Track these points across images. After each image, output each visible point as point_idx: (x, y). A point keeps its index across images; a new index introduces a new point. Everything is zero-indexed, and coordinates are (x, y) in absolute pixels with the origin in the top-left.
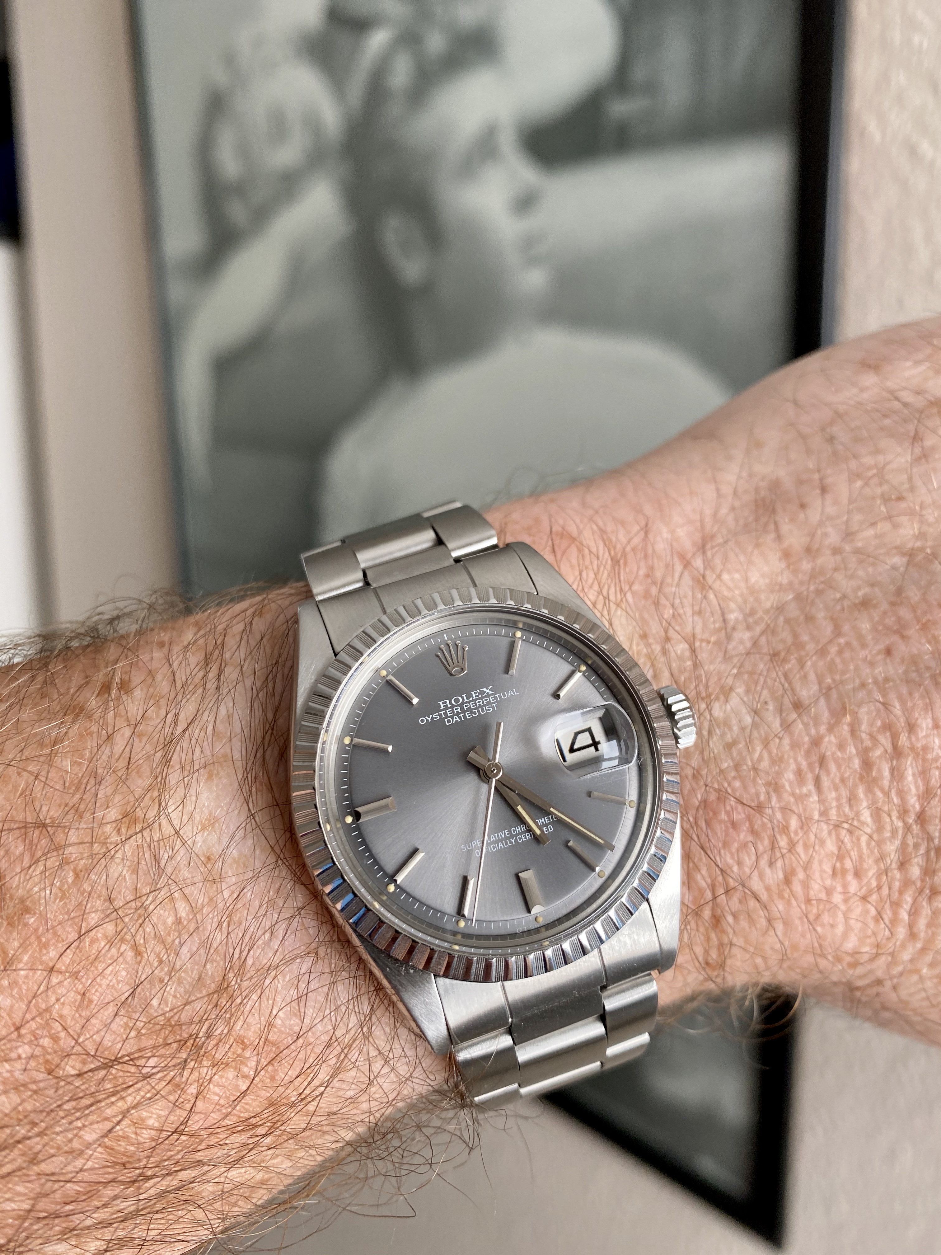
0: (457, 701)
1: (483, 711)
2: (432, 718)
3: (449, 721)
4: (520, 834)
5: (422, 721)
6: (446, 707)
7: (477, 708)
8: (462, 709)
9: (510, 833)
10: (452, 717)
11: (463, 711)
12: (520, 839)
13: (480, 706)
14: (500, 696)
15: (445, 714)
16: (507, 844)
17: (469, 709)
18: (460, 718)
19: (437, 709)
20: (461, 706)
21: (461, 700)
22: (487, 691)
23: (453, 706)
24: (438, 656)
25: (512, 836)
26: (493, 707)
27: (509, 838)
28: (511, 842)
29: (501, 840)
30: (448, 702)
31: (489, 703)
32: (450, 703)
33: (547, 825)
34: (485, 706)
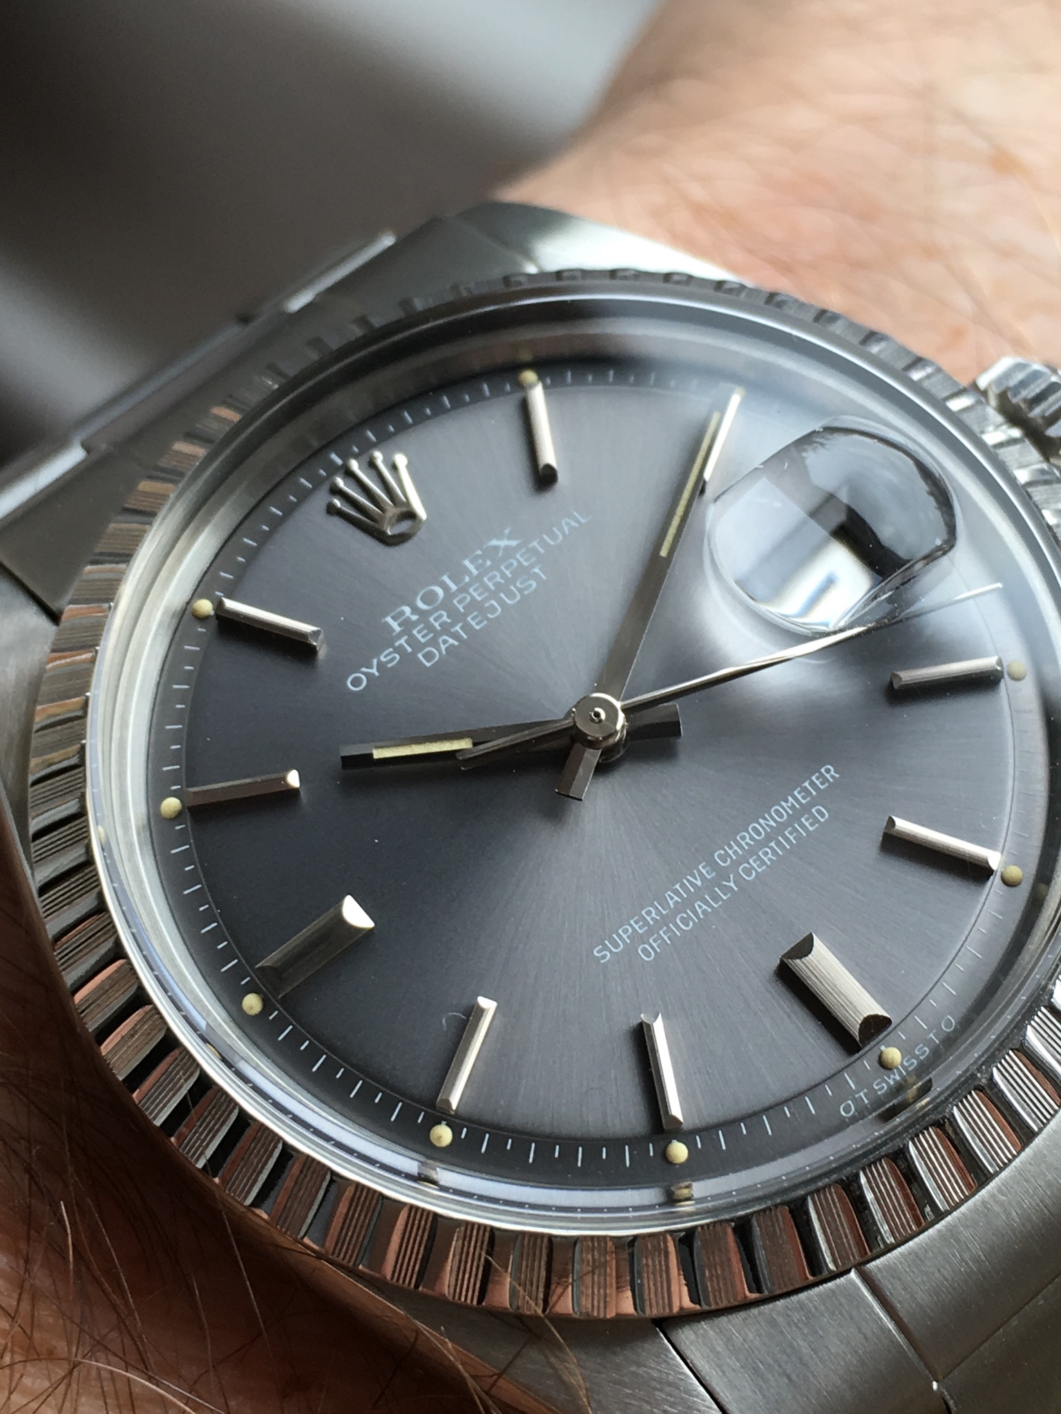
0: (429, 598)
1: (511, 595)
2: (381, 666)
3: (429, 656)
4: (744, 859)
5: (357, 682)
6: (407, 625)
7: (494, 595)
8: (453, 613)
9: (712, 865)
10: (434, 642)
11: (456, 616)
12: (748, 872)
13: (500, 587)
14: (543, 543)
15: (412, 641)
16: (716, 898)
17: (473, 606)
18: (456, 636)
19: (387, 639)
20: (446, 605)
21: (440, 592)
22: (503, 543)
23: (423, 615)
24: (331, 510)
25: (722, 874)
26: (535, 577)
27: (717, 882)
28: (726, 890)
29: (698, 894)
30: (407, 610)
31: (522, 571)
32: (415, 610)
33: (806, 809)
34: (513, 581)
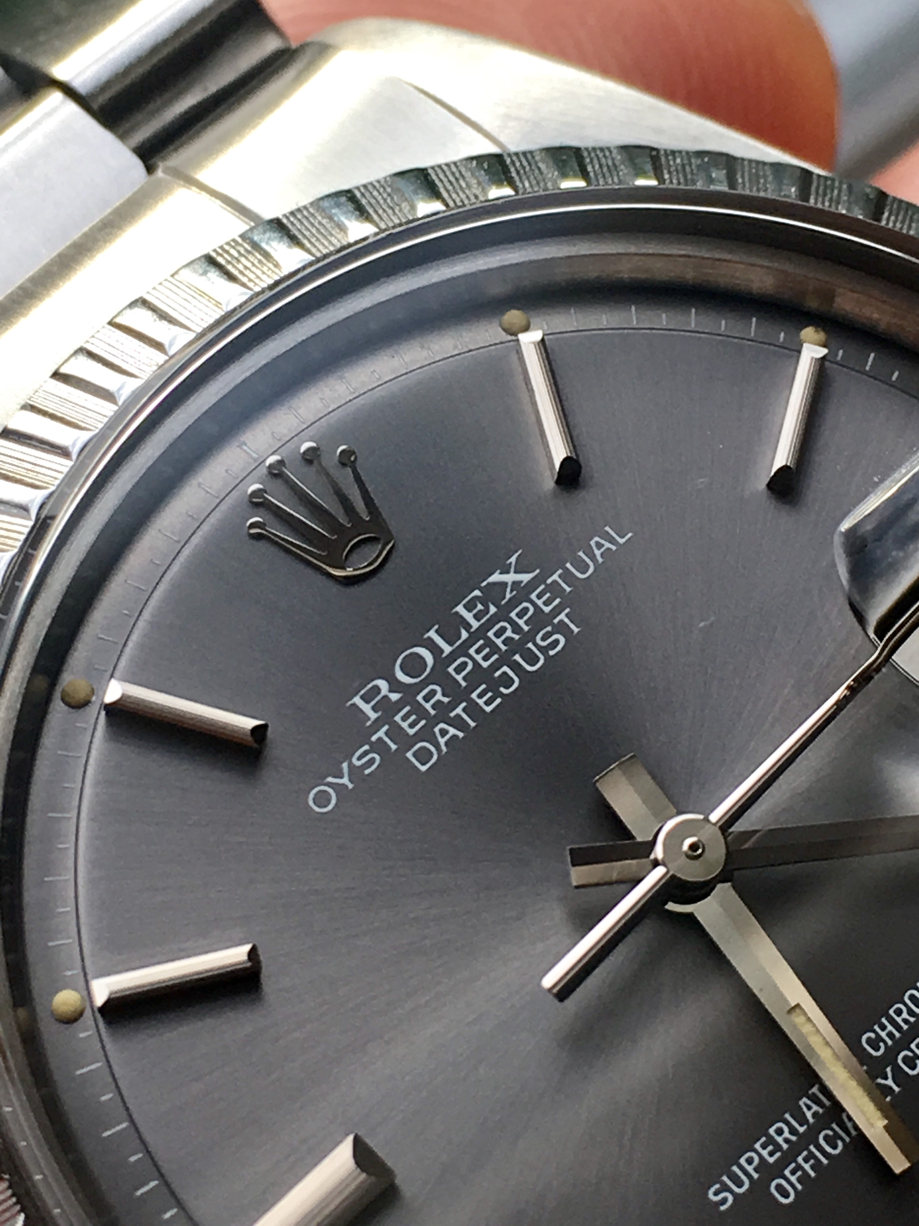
0: (414, 666)
2: (354, 773)
3: (423, 756)
5: (322, 799)
6: (386, 709)
7: (505, 659)
8: (449, 686)
10: (427, 734)
11: (457, 694)
13: (513, 646)
14: (567, 576)
15: (396, 732)
17: (477, 676)
18: (458, 723)
19: (358, 731)
20: (439, 675)
21: (427, 656)
22: (510, 578)
23: (409, 692)
26: (561, 628)
30: (383, 684)
31: (539, 620)
32: (395, 686)
34: (530, 636)
